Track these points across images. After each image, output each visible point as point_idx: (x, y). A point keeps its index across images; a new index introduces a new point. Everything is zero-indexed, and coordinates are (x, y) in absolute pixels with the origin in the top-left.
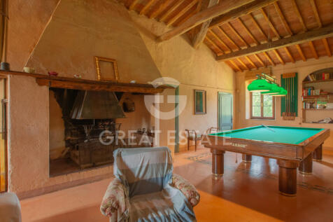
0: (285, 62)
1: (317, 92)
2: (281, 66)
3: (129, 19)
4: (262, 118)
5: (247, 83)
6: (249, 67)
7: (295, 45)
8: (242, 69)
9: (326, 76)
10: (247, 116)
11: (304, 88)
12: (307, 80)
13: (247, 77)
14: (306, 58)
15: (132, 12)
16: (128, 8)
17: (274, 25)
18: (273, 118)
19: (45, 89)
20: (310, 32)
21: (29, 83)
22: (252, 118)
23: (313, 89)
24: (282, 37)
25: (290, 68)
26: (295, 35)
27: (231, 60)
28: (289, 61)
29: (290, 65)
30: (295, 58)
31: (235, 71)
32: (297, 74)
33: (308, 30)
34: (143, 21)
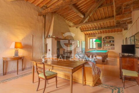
0: (99, 33)
1: (106, 42)
2: (98, 34)
3: (65, 22)
4: (93, 48)
5: (89, 38)
6: (89, 34)
7: (102, 30)
8: (87, 34)
9: (108, 38)
10: (89, 48)
11: (103, 41)
12: (104, 39)
13: (89, 37)
14: (104, 33)
15: (65, 19)
16: (64, 18)
17: (98, 25)
18: (96, 48)
19: (56, 41)
20: (105, 28)
21: (54, 39)
22: (90, 48)
23: (105, 41)
24: (99, 28)
25: (100, 35)
26: (102, 28)
27: (85, 32)
28: (100, 33)
29: (100, 34)
30: (101, 33)
31: (85, 35)
32: (101, 37)
33: (105, 27)
34: (67, 21)
